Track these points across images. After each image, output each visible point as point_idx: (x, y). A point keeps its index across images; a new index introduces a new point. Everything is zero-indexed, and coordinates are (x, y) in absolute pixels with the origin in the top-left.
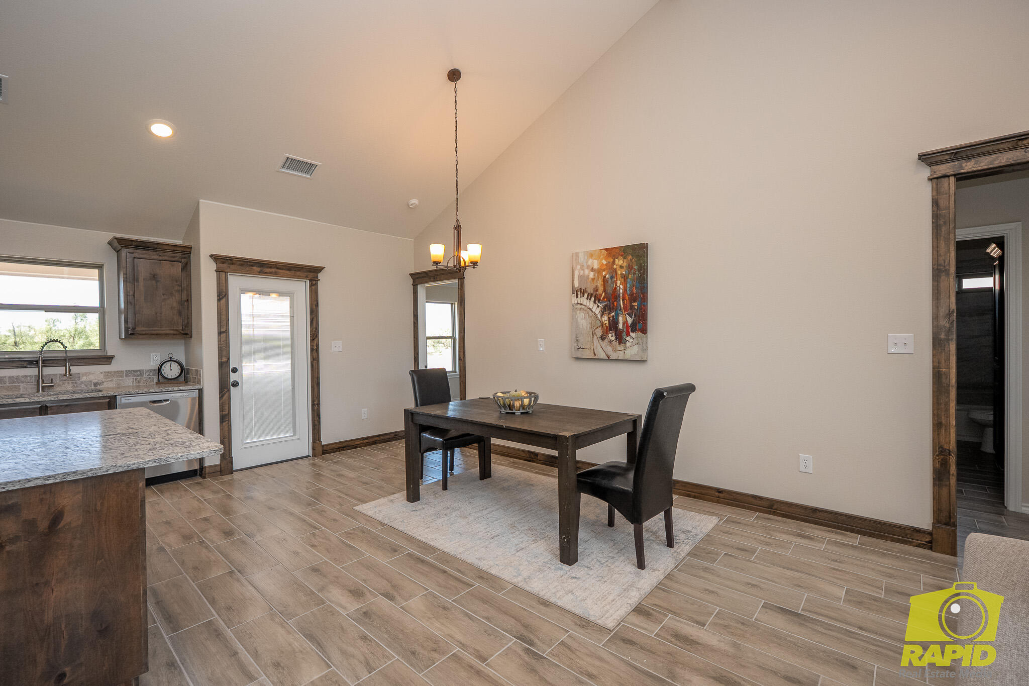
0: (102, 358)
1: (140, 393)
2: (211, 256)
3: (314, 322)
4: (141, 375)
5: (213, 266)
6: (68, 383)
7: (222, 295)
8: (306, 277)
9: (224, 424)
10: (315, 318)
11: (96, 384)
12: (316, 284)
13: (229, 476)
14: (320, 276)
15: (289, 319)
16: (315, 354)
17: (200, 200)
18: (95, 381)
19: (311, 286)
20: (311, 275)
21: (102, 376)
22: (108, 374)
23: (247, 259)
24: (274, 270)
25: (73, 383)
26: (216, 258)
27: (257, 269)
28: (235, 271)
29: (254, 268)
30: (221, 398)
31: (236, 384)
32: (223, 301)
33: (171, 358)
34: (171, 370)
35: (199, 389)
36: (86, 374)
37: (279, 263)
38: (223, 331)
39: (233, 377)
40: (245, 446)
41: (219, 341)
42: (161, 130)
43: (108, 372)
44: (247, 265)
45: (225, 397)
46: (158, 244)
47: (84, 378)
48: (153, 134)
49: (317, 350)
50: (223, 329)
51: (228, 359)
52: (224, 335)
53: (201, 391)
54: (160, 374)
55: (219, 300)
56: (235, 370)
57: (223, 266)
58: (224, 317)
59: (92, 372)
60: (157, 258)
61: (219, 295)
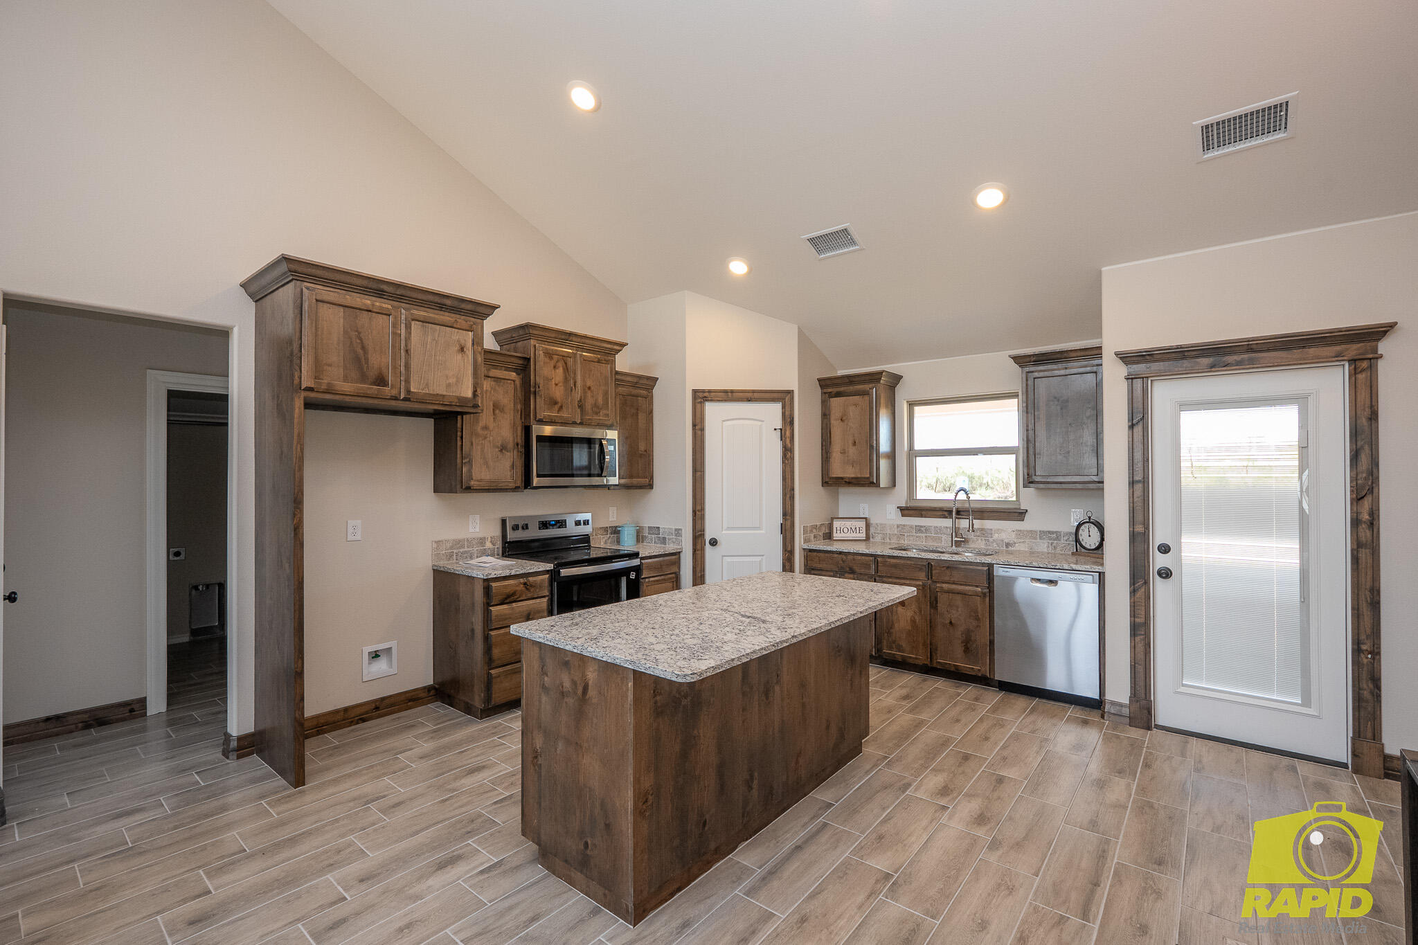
0: (1015, 513)
1: (1020, 564)
2: (1117, 354)
3: (1364, 457)
4: (1058, 538)
5: (1122, 370)
6: (982, 540)
7: (1139, 418)
8: (1340, 356)
9: (1138, 639)
11: (1008, 545)
12: (1372, 369)
13: (1142, 731)
14: (1382, 346)
15: (1297, 453)
16: (1365, 533)
17: (1103, 269)
18: (1007, 541)
19: (1356, 374)
20: (1357, 348)
21: (1013, 535)
22: (1020, 533)
23: (1181, 347)
24: (1246, 356)
25: (985, 540)
26: (1126, 358)
27: (1205, 361)
28: (1162, 375)
29: (1198, 360)
30: (1133, 592)
31: (1166, 574)
32: (1138, 430)
33: (1090, 518)
34: (1089, 536)
35: (1100, 573)
36: (999, 531)
37: (1253, 339)
38: (1140, 483)
39: (1159, 561)
40: (1182, 689)
41: (1131, 496)
42: (990, 198)
43: (1020, 531)
44: (1184, 358)
45: (1140, 593)
47: (996, 536)
48: (980, 208)
49: (1373, 523)
50: (1138, 477)
51: (1147, 528)
52: (1138, 487)
53: (1101, 575)
54: (1077, 540)
55: (1132, 427)
56: (1164, 549)
57: (1139, 368)
58: (1138, 456)
59: (1004, 530)
60: (1063, 372)
61: (1131, 418)
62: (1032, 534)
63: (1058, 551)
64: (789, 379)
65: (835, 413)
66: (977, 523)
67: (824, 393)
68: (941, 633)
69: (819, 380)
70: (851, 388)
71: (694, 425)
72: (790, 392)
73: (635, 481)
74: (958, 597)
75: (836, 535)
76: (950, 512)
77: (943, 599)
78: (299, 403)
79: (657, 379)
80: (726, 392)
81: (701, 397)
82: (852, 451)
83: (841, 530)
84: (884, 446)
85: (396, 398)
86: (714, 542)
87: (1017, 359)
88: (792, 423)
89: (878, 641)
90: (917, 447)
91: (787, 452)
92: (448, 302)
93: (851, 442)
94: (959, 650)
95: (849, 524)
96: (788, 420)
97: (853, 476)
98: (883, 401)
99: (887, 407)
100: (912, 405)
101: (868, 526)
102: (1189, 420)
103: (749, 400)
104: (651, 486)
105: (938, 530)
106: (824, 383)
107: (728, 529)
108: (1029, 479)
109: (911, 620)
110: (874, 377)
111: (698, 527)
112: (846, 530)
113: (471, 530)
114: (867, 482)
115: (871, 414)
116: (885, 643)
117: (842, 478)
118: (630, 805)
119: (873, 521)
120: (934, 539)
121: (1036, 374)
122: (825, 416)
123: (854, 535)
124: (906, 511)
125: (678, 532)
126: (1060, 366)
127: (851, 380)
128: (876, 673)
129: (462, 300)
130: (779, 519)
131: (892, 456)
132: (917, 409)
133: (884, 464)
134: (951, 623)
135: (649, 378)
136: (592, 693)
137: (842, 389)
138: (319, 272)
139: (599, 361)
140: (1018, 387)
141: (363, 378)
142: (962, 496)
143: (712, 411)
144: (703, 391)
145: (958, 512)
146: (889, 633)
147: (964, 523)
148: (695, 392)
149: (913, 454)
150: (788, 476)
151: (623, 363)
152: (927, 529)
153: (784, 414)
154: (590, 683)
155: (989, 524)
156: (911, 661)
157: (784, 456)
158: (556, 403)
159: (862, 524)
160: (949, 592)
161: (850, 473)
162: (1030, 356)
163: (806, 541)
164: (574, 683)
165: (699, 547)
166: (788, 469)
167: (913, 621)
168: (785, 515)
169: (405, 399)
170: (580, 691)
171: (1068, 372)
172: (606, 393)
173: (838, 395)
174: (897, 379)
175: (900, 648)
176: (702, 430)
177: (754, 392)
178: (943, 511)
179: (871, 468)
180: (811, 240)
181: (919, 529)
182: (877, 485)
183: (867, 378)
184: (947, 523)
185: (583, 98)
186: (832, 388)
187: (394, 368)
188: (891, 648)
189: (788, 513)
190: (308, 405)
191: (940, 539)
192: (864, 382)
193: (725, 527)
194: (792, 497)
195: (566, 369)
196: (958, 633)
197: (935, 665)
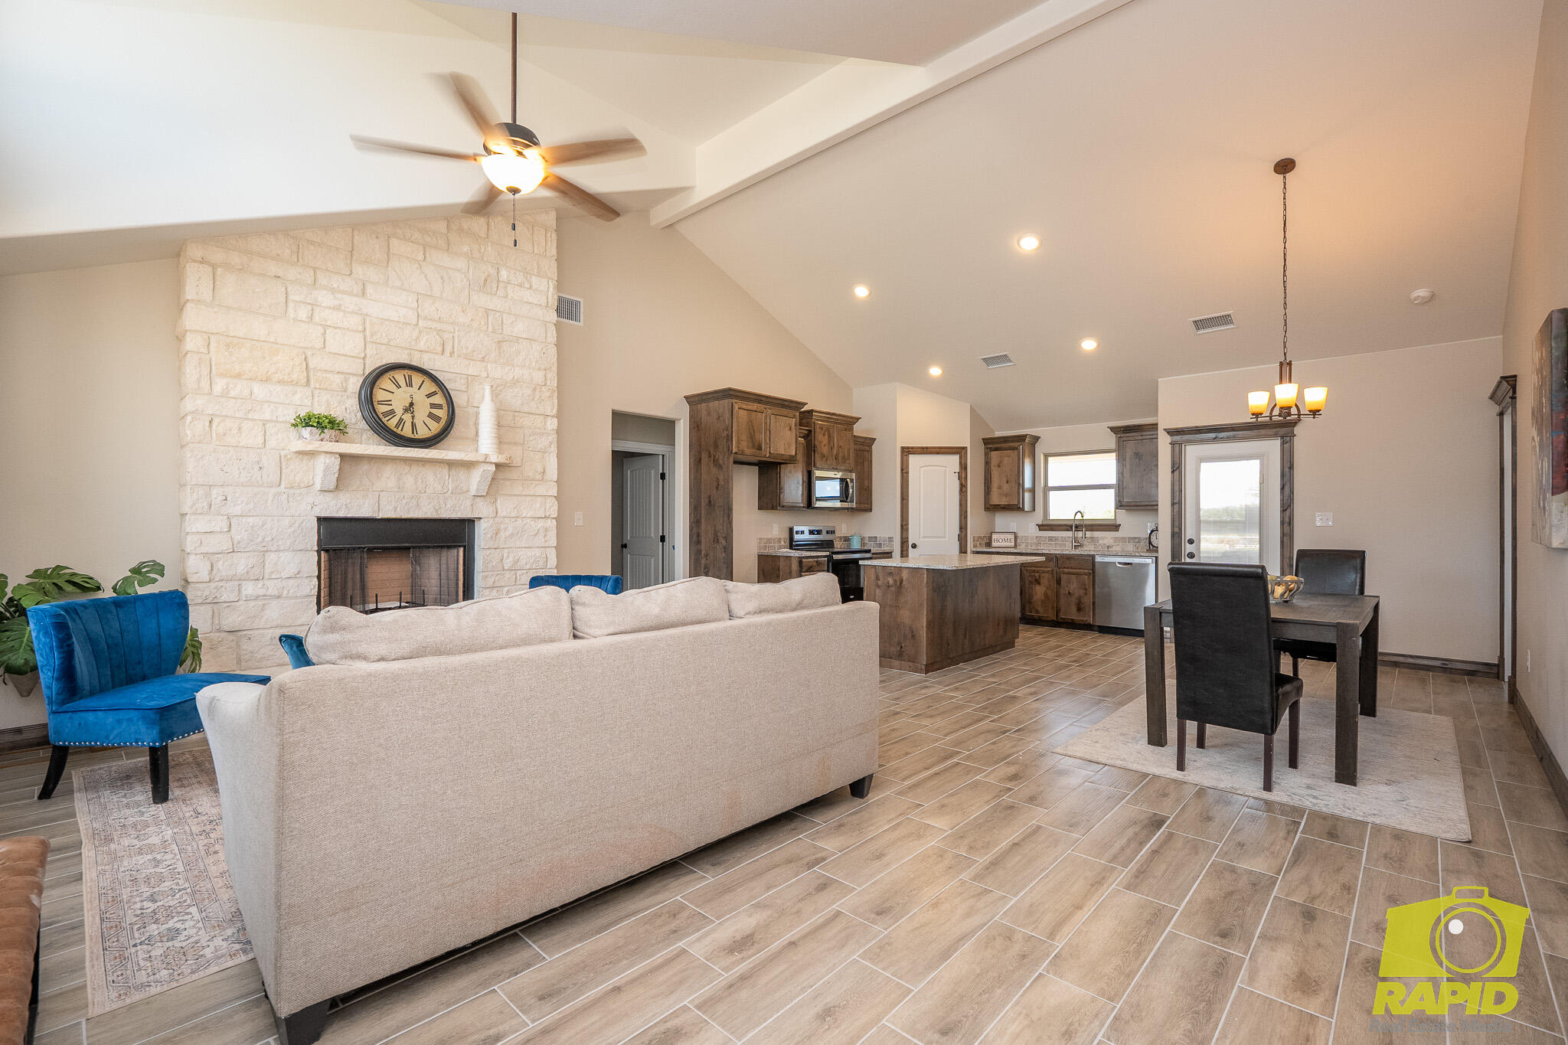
0: (1113, 527)
1: (1111, 554)
2: (1165, 429)
3: (1287, 489)
4: (1139, 542)
5: (1168, 438)
6: (1090, 542)
7: (1177, 467)
8: (1275, 435)
10: (1288, 483)
11: (1108, 547)
12: (1291, 442)
14: (1297, 430)
15: (1259, 488)
16: (1287, 529)
17: (1159, 380)
18: (1106, 544)
19: (1283, 443)
20: (1283, 431)
21: (1112, 540)
25: (1093, 542)
26: (1171, 432)
28: (1191, 441)
29: (1208, 435)
31: (1191, 556)
32: (1177, 474)
33: (1156, 527)
34: (1156, 539)
36: (1103, 538)
38: (1177, 503)
39: (1189, 548)
41: (1173, 511)
42: (1089, 345)
43: (1116, 538)
46: (1135, 426)
48: (1084, 350)
49: (1291, 523)
50: (1176, 501)
51: (1180, 529)
52: (1176, 506)
53: (1157, 558)
54: (1150, 543)
55: (1173, 472)
56: (1191, 542)
57: (1177, 438)
58: (1177, 488)
59: (1106, 537)
60: (1140, 438)
61: (1173, 467)
62: (1123, 540)
63: (1139, 550)
64: (964, 441)
65: (994, 462)
66: (1088, 534)
67: (986, 448)
68: (1063, 600)
69: (983, 439)
70: (1005, 445)
71: (902, 470)
72: (965, 448)
73: (863, 506)
74: (1074, 576)
75: (994, 544)
76: (1071, 526)
77: (1064, 577)
78: (732, 460)
79: (874, 440)
80: (922, 448)
81: (907, 451)
82: (1006, 487)
83: (998, 541)
84: (1028, 484)
85: (765, 456)
86: (914, 546)
87: (1112, 429)
88: (966, 468)
89: (1023, 608)
90: (1050, 484)
91: (963, 488)
92: (786, 403)
93: (1005, 480)
94: (1074, 609)
95: (1002, 536)
96: (963, 467)
97: (1006, 503)
98: (1027, 454)
99: (1029, 457)
100: (1046, 456)
101: (1016, 538)
102: (1206, 468)
103: (938, 453)
104: (870, 510)
105: (1064, 539)
106: (987, 442)
107: (924, 537)
108: (1120, 505)
109: (1044, 594)
110: (1021, 438)
111: (904, 536)
112: (1001, 541)
113: (774, 533)
114: (1015, 508)
115: (1019, 463)
116: (1027, 609)
117: (998, 505)
118: (925, 624)
119: (1019, 535)
120: (1061, 545)
121: (1125, 439)
122: (987, 463)
123: (1005, 544)
124: (1042, 527)
125: (891, 539)
126: (1138, 434)
127: (1005, 439)
128: (1021, 627)
129: (792, 401)
130: (957, 532)
131: (1033, 490)
132: (1050, 459)
133: (1027, 496)
134: (1069, 592)
135: (870, 439)
136: (904, 583)
137: (999, 445)
138: (740, 394)
139: (846, 430)
140: (1113, 445)
141: (753, 446)
142: (1079, 517)
143: (913, 460)
144: (908, 448)
145: (1077, 527)
146: (1030, 602)
147: (1080, 534)
148: (903, 448)
149: (1047, 489)
150: (963, 502)
151: (858, 430)
152: (1056, 539)
153: (960, 463)
154: (904, 579)
155: (1096, 534)
156: (1044, 619)
157: (961, 490)
158: (824, 456)
159: (1012, 537)
160: (1068, 573)
161: (1004, 502)
162: (1120, 427)
163: (975, 546)
164: (895, 581)
165: (905, 549)
166: (963, 498)
167: (1046, 594)
168: (961, 528)
169: (769, 457)
170: (898, 583)
171: (1143, 437)
172: (849, 450)
173: (996, 449)
174: (1037, 438)
175: (1037, 612)
176: (907, 473)
177: (940, 448)
178: (1066, 526)
179: (1019, 499)
180: (984, 359)
181: (1051, 539)
182: (1022, 509)
183: (1016, 438)
184: (1069, 534)
185: (861, 292)
186: (992, 445)
187: (765, 440)
188: (1031, 612)
189: (963, 527)
190: (735, 462)
191: (1065, 545)
192: (1013, 441)
193: (921, 536)
194: (966, 517)
195: (829, 436)
196: (1074, 599)
197: (1060, 621)
